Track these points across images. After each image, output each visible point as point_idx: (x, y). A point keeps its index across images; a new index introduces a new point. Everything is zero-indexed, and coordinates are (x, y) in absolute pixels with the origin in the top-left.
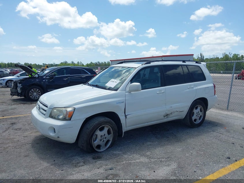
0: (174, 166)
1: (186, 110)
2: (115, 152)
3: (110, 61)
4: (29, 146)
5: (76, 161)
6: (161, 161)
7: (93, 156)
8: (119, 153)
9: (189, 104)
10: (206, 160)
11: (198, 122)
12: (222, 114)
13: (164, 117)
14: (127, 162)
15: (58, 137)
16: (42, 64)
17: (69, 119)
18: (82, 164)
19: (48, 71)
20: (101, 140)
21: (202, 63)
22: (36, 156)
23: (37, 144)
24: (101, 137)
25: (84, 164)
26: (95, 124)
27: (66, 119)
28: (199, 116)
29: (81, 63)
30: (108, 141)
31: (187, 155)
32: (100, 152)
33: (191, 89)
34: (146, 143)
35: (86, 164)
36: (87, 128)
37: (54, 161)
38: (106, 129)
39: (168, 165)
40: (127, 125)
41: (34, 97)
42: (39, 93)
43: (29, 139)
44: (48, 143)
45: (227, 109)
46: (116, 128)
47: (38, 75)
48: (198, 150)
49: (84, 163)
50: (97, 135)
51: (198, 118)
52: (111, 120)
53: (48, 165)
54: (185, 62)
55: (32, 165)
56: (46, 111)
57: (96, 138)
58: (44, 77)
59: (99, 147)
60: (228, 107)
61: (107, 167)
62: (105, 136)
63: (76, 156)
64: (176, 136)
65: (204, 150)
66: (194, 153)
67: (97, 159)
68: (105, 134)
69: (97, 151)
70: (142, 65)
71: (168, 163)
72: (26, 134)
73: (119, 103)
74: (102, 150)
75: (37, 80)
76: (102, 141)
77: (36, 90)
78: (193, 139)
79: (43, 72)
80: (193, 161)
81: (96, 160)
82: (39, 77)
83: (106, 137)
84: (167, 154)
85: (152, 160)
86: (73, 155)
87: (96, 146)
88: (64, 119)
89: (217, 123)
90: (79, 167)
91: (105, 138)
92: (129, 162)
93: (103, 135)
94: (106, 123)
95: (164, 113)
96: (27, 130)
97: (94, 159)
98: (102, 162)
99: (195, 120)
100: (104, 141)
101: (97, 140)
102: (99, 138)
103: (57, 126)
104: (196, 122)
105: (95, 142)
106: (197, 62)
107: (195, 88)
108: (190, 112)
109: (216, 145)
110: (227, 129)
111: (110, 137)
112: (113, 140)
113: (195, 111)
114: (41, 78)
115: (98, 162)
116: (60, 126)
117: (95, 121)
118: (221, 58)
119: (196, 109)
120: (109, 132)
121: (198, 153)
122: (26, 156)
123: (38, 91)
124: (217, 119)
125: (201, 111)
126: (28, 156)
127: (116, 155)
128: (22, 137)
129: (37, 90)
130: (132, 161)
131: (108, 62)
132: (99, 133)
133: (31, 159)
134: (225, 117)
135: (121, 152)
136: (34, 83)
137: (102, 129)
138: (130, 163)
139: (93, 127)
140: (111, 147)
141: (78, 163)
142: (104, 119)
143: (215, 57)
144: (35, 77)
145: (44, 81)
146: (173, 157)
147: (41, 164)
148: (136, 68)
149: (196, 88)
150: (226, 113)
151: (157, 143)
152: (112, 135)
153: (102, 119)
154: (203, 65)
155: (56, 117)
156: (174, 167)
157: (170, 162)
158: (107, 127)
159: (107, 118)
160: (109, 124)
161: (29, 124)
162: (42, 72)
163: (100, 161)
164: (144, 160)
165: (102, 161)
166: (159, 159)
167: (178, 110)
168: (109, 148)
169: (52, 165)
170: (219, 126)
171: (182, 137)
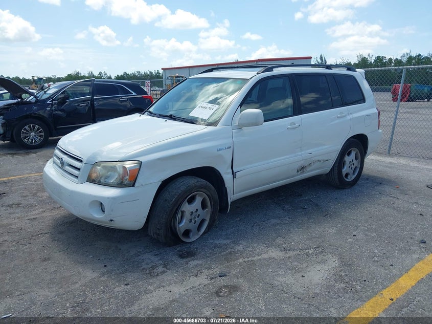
0: (333, 262)
1: (334, 157)
2: (217, 242)
3: (162, 69)
4: (45, 239)
5: (147, 264)
6: (308, 255)
7: (180, 251)
8: (225, 242)
9: (340, 147)
10: (385, 247)
11: (351, 178)
12: (382, 162)
13: (298, 172)
14: (246, 260)
15: (112, 221)
16: (31, 78)
17: (130, 184)
18: (161, 269)
19: (56, 90)
20: (191, 220)
21: (357, 70)
22: (66, 257)
23: (61, 233)
24: (191, 215)
25: (165, 269)
26: (180, 192)
27: (125, 185)
28: (354, 167)
29: (106, 74)
30: (203, 221)
31: (350, 240)
32: (191, 243)
33: (342, 120)
34: (269, 221)
35: (169, 269)
36: (166, 200)
37: (105, 266)
38: (198, 200)
39: (323, 262)
40: (235, 190)
41: (30, 140)
42: (40, 132)
43: (43, 224)
44: (83, 230)
45: (389, 153)
46: (216, 196)
47: (35, 97)
48: (365, 231)
49: (165, 266)
50: (183, 212)
51: (351, 171)
52: (208, 183)
53: (95, 275)
54: (331, 69)
55: (64, 278)
56: (79, 169)
57: (182, 217)
58: (48, 102)
59: (187, 233)
60: (389, 150)
61: (211, 272)
62: (198, 213)
63: (144, 253)
64: (317, 205)
65: (375, 229)
66: (360, 236)
67: (187, 257)
68: (197, 210)
69: (183, 242)
70: (258, 74)
71: (321, 257)
72: (33, 214)
73: (223, 149)
74: (193, 239)
75: (35, 108)
76: (193, 221)
77: (34, 127)
78: (350, 210)
79: (45, 92)
80: (365, 252)
81: (187, 260)
82: (37, 101)
83: (199, 215)
84: (314, 240)
85: (291, 253)
86: (139, 252)
87: (182, 232)
88: (120, 185)
89: (380, 178)
90: (157, 275)
91: (197, 215)
92: (250, 259)
93: (194, 210)
94: (199, 188)
95: (298, 166)
96: (32, 206)
97: (182, 256)
98: (198, 262)
99: (347, 175)
100: (195, 221)
101: (184, 221)
102: (187, 216)
103: (108, 198)
104: (348, 179)
105: (180, 225)
106: (349, 69)
107: (348, 117)
108: (340, 162)
109: (392, 219)
110: (401, 188)
111: (206, 214)
112: (210, 219)
113: (347, 159)
114: (40, 103)
115: (191, 263)
116: (114, 199)
117: (179, 186)
118: (354, 64)
119: (348, 156)
120: (204, 205)
121: (366, 235)
122: (45, 260)
123: (38, 129)
124: (379, 171)
125: (356, 159)
126: (49, 259)
127: (221, 247)
128: (28, 222)
129: (37, 127)
130: (254, 257)
131: (156, 72)
132: (187, 208)
133: (57, 265)
134: (390, 167)
135: (228, 241)
136: (28, 113)
137: (191, 201)
138: (252, 261)
139: (177, 198)
140: (208, 231)
141: (153, 268)
142: (196, 181)
143: (345, 61)
144: (30, 103)
145: (48, 109)
146: (326, 245)
147: (79, 273)
148: (248, 79)
149: (351, 116)
150: (388, 159)
151: (288, 219)
152: (209, 209)
153: (192, 181)
154: (359, 74)
155: (102, 181)
156: (334, 265)
157: (325, 256)
158: (201, 195)
159: (200, 180)
160: (205, 190)
161: (35, 195)
162: (43, 92)
163: (193, 260)
164: (274, 253)
165: (199, 260)
166: (303, 250)
167: (320, 158)
168: (204, 233)
169: (103, 275)
170: (387, 185)
171: (330, 207)
